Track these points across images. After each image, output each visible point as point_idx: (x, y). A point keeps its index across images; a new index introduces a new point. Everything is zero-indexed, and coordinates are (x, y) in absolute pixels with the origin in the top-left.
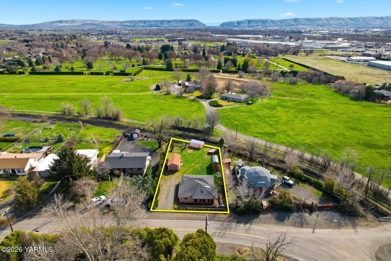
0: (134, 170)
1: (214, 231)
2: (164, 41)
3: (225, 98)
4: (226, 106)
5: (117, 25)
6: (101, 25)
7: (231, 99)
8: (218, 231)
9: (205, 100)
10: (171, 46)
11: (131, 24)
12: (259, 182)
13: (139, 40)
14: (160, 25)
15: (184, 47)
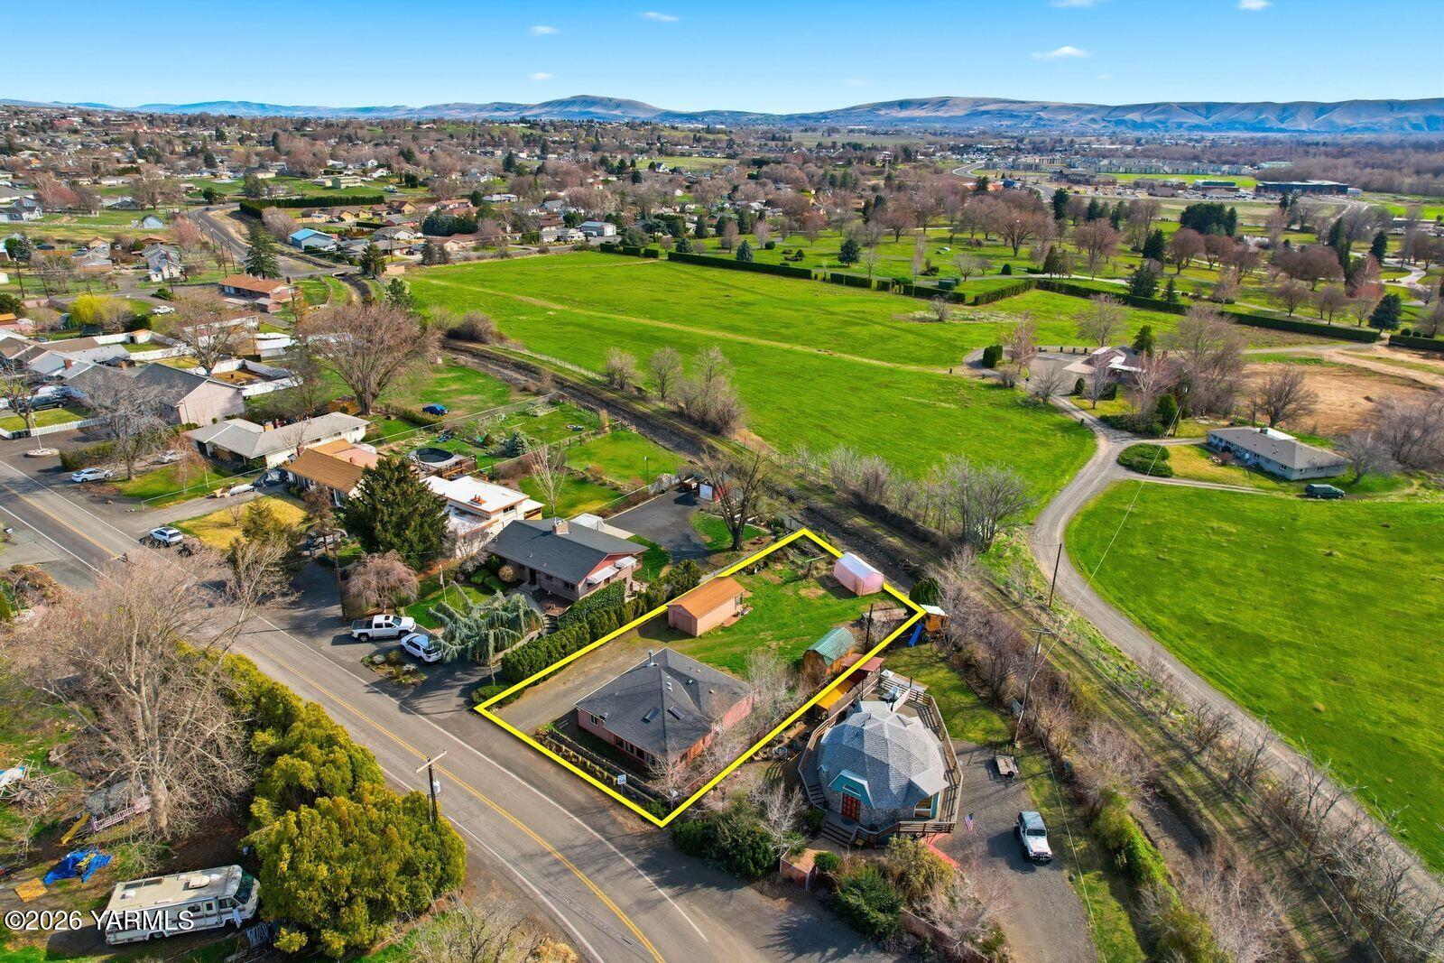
0: (554, 583)
1: (549, 848)
2: (1237, 190)
3: (1223, 444)
4: (1187, 477)
5: (1093, 120)
6: (1034, 117)
7: (1247, 456)
8: (558, 855)
9: (1127, 434)
10: (1228, 209)
11: (1148, 119)
12: (845, 773)
13: (1132, 178)
14: (1274, 123)
15: (1303, 220)
